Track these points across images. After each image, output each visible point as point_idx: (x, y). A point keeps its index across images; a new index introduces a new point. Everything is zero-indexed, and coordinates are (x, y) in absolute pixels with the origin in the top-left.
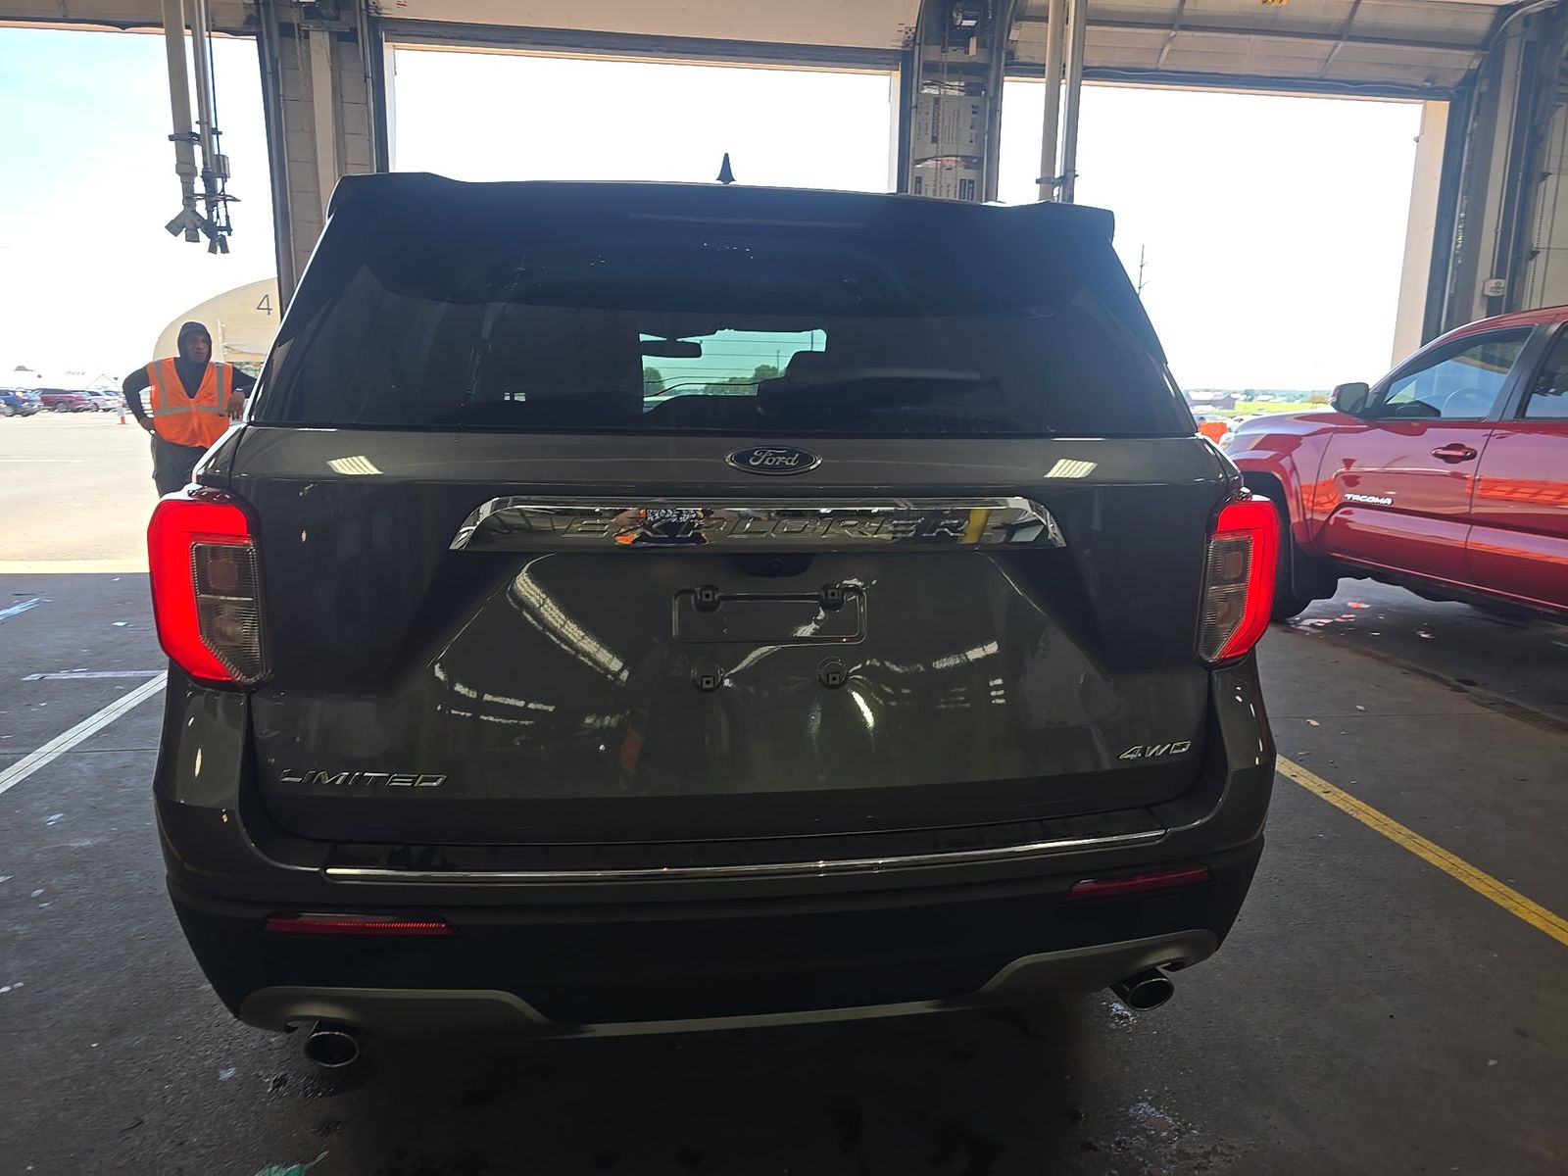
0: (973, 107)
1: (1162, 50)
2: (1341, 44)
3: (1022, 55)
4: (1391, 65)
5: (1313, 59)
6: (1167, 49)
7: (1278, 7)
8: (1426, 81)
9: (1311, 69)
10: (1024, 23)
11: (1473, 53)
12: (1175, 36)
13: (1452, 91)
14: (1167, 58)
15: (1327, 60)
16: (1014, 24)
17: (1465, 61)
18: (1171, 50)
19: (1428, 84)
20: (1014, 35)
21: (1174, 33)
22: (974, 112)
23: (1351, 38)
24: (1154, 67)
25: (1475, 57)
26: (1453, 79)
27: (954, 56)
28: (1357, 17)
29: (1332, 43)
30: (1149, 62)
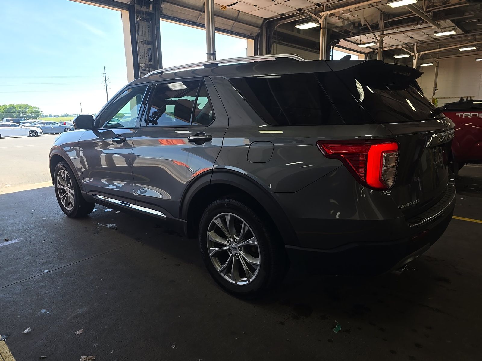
0: (148, 25)
1: (198, 17)
2: (236, 23)
3: (164, 12)
4: (244, 29)
5: (230, 25)
6: (200, 17)
7: (223, 10)
8: (251, 34)
9: (229, 28)
10: (165, 3)
11: (258, 29)
12: (202, 14)
13: (255, 38)
14: (199, 20)
15: (232, 26)
16: (163, 3)
17: (257, 30)
18: (201, 18)
19: (251, 35)
20: (162, 6)
21: (202, 13)
22: (148, 27)
23: (238, 22)
24: (196, 21)
25: (259, 30)
26: (255, 35)
27: (144, 9)
28: (239, 16)
29: (233, 22)
30: (195, 20)
